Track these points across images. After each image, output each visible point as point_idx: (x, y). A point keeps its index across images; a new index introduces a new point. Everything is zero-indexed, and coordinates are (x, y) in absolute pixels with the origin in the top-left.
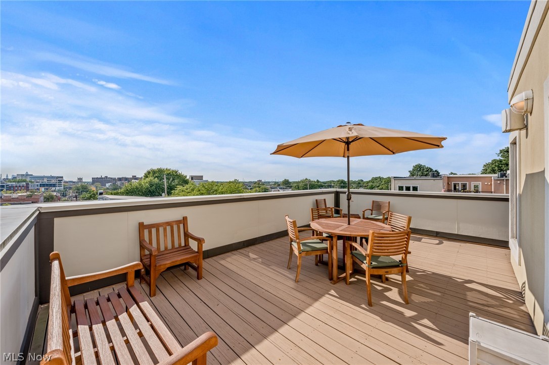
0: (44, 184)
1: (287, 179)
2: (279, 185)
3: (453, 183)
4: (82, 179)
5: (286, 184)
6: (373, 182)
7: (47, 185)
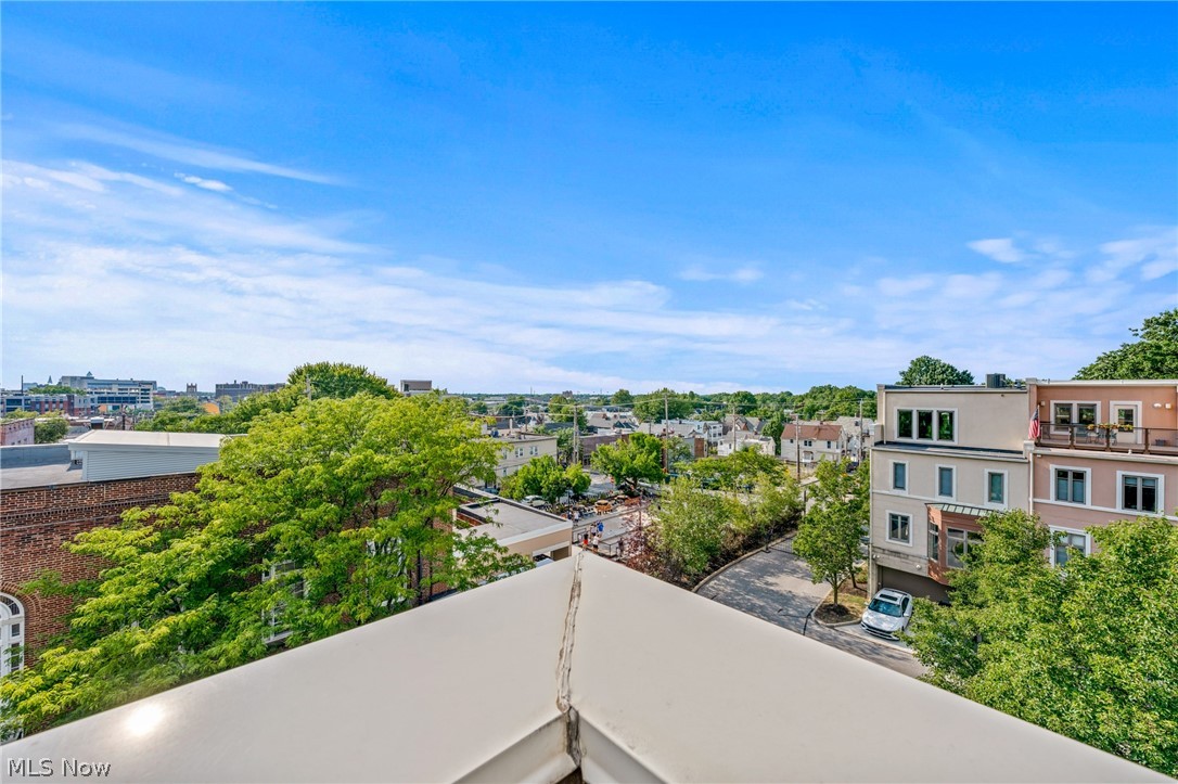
0: (112, 398)
1: (625, 389)
2: (607, 403)
3: (1052, 402)
4: (195, 387)
5: (623, 401)
6: (815, 398)
7: (118, 399)
